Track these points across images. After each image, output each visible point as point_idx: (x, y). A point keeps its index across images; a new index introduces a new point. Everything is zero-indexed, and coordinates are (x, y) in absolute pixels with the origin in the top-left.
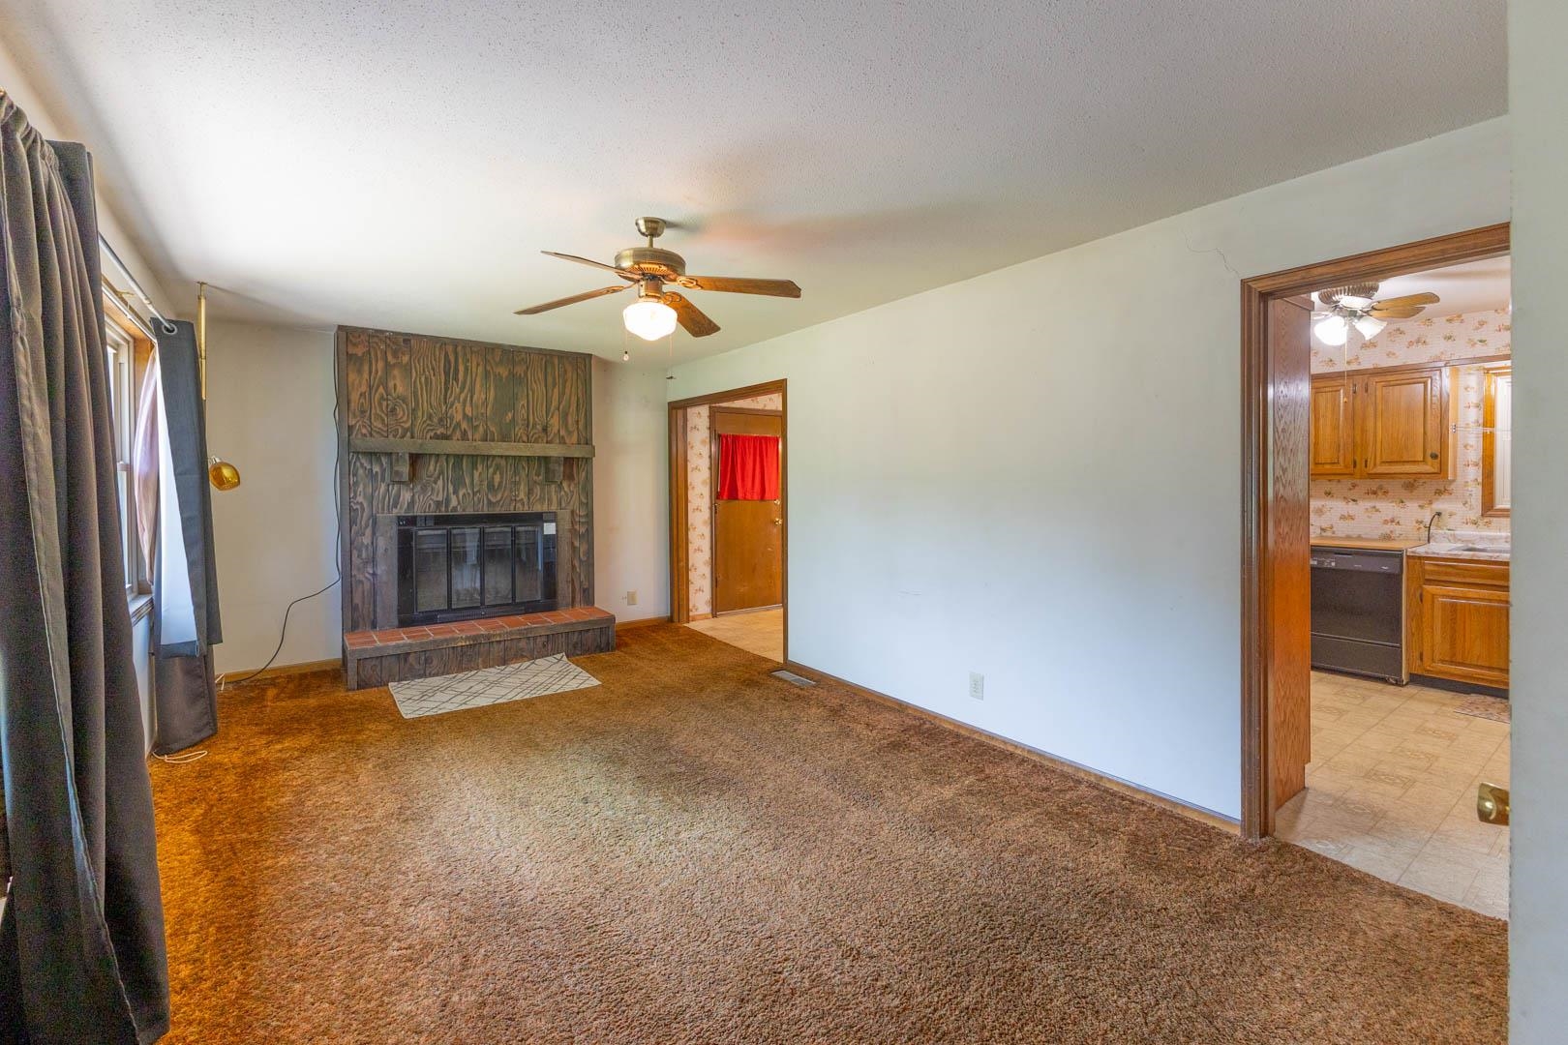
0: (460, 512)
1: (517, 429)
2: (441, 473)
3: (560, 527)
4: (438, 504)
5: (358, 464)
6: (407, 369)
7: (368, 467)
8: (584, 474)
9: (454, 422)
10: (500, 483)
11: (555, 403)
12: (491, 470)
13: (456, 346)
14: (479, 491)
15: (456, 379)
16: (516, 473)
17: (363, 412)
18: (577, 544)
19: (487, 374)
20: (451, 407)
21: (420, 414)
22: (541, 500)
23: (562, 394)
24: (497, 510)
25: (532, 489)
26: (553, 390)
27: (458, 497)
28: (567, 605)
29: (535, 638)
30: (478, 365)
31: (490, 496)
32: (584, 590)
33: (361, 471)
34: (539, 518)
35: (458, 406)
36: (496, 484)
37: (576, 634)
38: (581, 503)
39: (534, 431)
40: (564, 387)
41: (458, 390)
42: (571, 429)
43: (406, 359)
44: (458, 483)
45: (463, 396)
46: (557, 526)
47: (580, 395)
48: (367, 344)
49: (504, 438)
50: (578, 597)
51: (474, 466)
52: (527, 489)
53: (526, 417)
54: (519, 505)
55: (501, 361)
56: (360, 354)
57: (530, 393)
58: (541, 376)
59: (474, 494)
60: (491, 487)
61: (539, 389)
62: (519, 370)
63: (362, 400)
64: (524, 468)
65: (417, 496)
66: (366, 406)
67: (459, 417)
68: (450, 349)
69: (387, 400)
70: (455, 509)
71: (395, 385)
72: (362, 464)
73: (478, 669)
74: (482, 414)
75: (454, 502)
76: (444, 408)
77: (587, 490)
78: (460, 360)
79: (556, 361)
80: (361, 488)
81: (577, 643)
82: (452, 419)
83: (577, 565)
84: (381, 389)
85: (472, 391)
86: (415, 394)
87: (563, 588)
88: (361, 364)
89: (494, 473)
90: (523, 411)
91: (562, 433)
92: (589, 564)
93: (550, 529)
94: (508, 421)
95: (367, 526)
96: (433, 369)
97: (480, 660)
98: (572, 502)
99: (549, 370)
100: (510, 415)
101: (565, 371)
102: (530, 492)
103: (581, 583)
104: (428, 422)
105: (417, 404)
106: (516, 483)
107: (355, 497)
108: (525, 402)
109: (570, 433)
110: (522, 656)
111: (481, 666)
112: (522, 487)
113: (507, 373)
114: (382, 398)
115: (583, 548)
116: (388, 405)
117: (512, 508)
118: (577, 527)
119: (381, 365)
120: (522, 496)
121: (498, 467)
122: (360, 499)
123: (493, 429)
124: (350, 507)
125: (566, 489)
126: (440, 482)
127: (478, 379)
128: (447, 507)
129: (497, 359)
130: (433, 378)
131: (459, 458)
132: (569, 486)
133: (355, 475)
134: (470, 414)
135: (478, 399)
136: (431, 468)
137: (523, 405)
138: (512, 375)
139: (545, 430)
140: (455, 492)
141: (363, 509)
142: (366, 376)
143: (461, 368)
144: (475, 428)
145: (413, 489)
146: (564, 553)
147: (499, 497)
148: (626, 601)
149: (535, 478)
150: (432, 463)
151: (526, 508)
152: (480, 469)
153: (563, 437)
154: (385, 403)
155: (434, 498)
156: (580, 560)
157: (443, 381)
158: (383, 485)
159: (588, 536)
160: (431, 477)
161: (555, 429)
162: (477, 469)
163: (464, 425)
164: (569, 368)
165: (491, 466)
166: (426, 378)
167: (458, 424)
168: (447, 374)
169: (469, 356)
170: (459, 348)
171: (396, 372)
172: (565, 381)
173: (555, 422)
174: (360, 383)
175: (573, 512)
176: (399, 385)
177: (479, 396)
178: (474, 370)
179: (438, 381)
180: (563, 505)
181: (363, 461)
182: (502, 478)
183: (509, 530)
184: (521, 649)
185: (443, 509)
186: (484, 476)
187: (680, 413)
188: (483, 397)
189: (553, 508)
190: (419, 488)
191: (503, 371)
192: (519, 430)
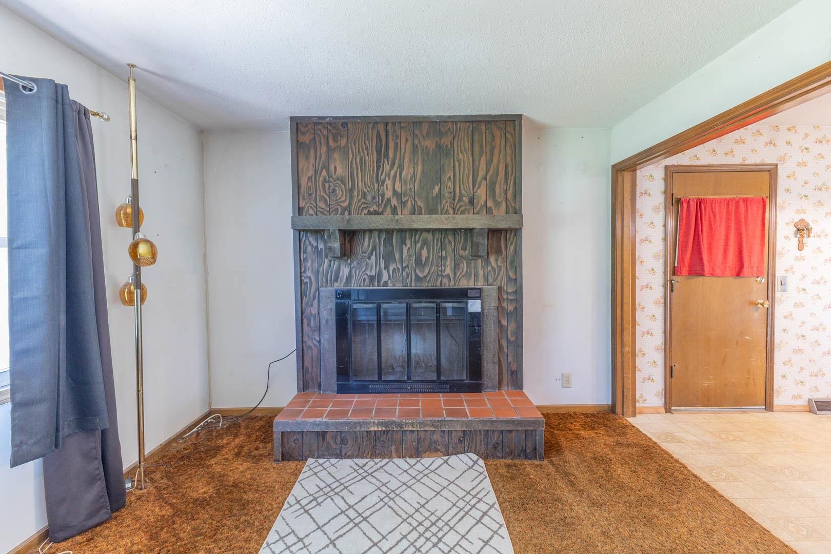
0: (390, 286)
1: (444, 202)
2: (374, 249)
3: (486, 305)
4: (372, 278)
5: (307, 242)
6: (345, 151)
7: (315, 244)
8: (512, 247)
9: (385, 199)
10: (428, 258)
11: (482, 173)
12: (419, 245)
13: (386, 124)
14: (407, 266)
15: (387, 156)
16: (443, 248)
17: (310, 195)
18: (504, 323)
19: (415, 148)
20: (382, 185)
21: (356, 193)
22: (468, 275)
23: (489, 163)
24: (424, 286)
25: (459, 265)
26: (480, 159)
27: (388, 272)
28: (493, 387)
29: (450, 432)
30: (407, 140)
31: (417, 271)
32: (512, 372)
33: (309, 248)
34: (463, 294)
35: (389, 182)
36: (423, 260)
37: (496, 434)
38: (509, 279)
39: (461, 203)
40: (492, 154)
41: (388, 167)
42: (499, 200)
43: (343, 142)
44: (389, 258)
45: (392, 173)
46: (482, 304)
47: (509, 160)
48: (313, 131)
49: (431, 211)
50: (505, 381)
51: (403, 242)
52: (453, 264)
53: (452, 190)
54: (445, 280)
55: (428, 133)
56: (307, 142)
57: (457, 163)
58: (468, 145)
59: (404, 269)
60: (418, 261)
61: (465, 158)
62: (446, 141)
63: (310, 184)
64: (450, 242)
65: (353, 271)
66: (313, 190)
67: (389, 194)
68: (381, 127)
69: (329, 182)
70: (386, 284)
71: (335, 168)
72: (310, 242)
73: (391, 457)
74: (410, 189)
75: (385, 277)
76: (376, 186)
77: (516, 264)
78: (391, 137)
79: (483, 127)
80: (309, 264)
81: (497, 443)
82: (383, 195)
83: (504, 343)
84: (324, 173)
85: (401, 168)
86: (352, 175)
87: (490, 369)
88: (309, 151)
89: (422, 248)
90: (450, 184)
91: (490, 204)
92: (518, 345)
93: (475, 306)
94: (434, 195)
95: (314, 298)
96: (367, 149)
97: (394, 447)
98: (499, 278)
99: (476, 138)
100: (437, 188)
101: (494, 137)
102: (456, 267)
103: (509, 364)
104: (363, 200)
105: (353, 185)
106: (443, 259)
107: (305, 272)
108: (451, 174)
109: (497, 204)
110: (437, 450)
111: (394, 454)
112: (448, 263)
113: (434, 146)
114: (325, 181)
115: (511, 327)
116: (329, 187)
117: (438, 283)
118: (505, 305)
119: (324, 149)
120: (448, 271)
121: (425, 243)
122: (309, 273)
123: (420, 203)
124: (301, 280)
125: (493, 264)
126: (373, 258)
127: (407, 155)
128: (379, 281)
129: (425, 133)
130: (367, 158)
131: (389, 232)
132: (497, 261)
133: (305, 252)
134: (399, 191)
135: (407, 175)
136: (366, 244)
137: (450, 177)
138: (439, 147)
139: (471, 202)
140: (386, 268)
141: (311, 284)
142: (312, 161)
143: (391, 145)
144: (404, 204)
145: (350, 264)
146: (490, 331)
147: (425, 273)
148: (560, 383)
149: (461, 252)
150: (367, 239)
151: (452, 283)
152: (408, 245)
153: (490, 209)
154: (327, 185)
155: (368, 272)
156: (508, 340)
157: (375, 159)
158: (326, 261)
159: (517, 315)
160: (365, 253)
161: (482, 202)
162: (406, 245)
163: (394, 202)
164: (497, 133)
165: (418, 242)
166: (361, 159)
167: (389, 201)
168: (379, 152)
169: (398, 133)
170: (389, 126)
171: (336, 155)
172: (493, 148)
173: (482, 193)
174: (308, 168)
175: (500, 289)
176: (339, 168)
177: (407, 172)
178: (403, 146)
179: (371, 161)
180: (490, 281)
181: (311, 239)
182: (429, 252)
183: (434, 305)
184: (435, 442)
185: (376, 284)
186: (412, 251)
187: (627, 176)
188: (412, 172)
189: (480, 284)
190: (355, 263)
191: (430, 144)
192: (446, 203)
